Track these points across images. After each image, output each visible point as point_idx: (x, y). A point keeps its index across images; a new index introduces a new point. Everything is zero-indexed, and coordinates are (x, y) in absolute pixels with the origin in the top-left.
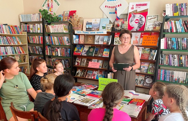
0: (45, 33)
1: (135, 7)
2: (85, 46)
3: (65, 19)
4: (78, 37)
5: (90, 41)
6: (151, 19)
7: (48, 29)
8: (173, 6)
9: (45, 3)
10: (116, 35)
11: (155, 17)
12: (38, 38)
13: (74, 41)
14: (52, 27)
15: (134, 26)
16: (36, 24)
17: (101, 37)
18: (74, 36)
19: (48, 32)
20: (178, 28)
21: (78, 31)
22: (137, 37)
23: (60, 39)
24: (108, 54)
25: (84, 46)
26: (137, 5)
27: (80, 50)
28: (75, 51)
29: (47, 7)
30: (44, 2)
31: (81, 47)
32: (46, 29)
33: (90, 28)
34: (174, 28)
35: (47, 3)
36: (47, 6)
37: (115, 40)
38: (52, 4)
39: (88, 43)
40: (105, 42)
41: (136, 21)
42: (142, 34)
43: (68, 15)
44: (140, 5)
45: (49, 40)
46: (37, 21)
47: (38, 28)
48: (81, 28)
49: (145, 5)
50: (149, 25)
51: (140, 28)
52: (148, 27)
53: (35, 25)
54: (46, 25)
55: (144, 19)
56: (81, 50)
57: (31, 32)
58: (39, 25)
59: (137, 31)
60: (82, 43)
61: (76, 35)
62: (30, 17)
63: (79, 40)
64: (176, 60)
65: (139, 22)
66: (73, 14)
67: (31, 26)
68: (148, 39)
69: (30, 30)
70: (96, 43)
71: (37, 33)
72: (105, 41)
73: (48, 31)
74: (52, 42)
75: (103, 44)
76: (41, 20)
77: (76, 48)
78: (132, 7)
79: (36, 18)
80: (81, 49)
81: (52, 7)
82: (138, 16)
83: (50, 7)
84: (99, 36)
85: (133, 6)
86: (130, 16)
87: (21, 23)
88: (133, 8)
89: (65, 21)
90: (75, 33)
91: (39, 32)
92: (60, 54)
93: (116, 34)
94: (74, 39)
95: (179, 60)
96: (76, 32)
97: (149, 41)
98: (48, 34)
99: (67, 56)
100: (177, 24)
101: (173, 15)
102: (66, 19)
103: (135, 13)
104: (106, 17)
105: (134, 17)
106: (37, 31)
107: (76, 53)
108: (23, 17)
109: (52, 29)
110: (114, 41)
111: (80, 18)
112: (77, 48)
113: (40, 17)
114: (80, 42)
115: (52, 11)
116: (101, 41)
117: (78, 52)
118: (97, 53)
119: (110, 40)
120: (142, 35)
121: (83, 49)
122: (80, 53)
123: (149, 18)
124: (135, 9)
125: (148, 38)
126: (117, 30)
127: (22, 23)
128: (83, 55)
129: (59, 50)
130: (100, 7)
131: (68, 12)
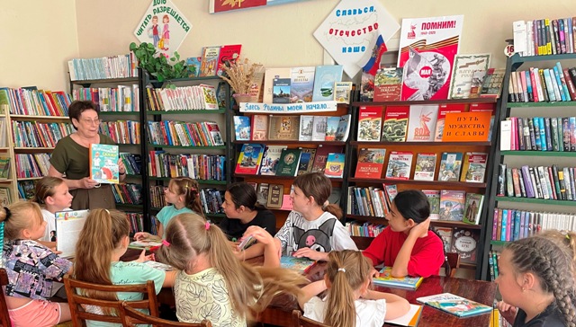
0: (147, 113)
1: (418, 31)
2: (270, 147)
3: (207, 69)
4: (247, 122)
5: (284, 133)
6: (467, 65)
7: (157, 100)
8: (533, 27)
9: (146, 24)
10: (363, 114)
11: (480, 59)
12: (125, 127)
13: (237, 134)
14: (169, 94)
15: (419, 87)
16: (119, 87)
17: (318, 119)
18: (237, 120)
19: (157, 109)
20: (550, 88)
21: (249, 104)
22: (425, 119)
23: (192, 129)
24: (342, 168)
25: (266, 149)
26: (425, 26)
27: (254, 160)
28: (239, 162)
29: (151, 37)
30: (142, 22)
31: (257, 150)
32: (151, 100)
33: (285, 95)
34: (539, 90)
35: (150, 24)
36: (151, 32)
37: (360, 129)
38: (166, 27)
39: (279, 138)
40: (331, 133)
41: (423, 72)
42: (441, 109)
43: (216, 58)
44: (434, 25)
45: (160, 132)
46: (122, 76)
47: (127, 98)
48: (258, 97)
49: (450, 24)
50: (461, 83)
51: (434, 90)
52: (459, 89)
53: (117, 88)
54: (151, 90)
55: (446, 66)
56: (257, 161)
57: (105, 110)
58: (128, 91)
59: (426, 102)
60: (260, 139)
61: (241, 115)
62: (100, 65)
63: (251, 131)
64: (545, 181)
65: (431, 75)
66: (231, 56)
67: (104, 92)
68: (462, 122)
69: (101, 103)
70: (302, 138)
71: (123, 113)
72: (329, 131)
73: (156, 107)
74: (168, 138)
75: (323, 140)
76: (135, 74)
77: (242, 153)
78: (410, 31)
79: (120, 67)
80: (257, 156)
81: (166, 35)
82: (428, 58)
83: (160, 37)
84: (310, 118)
85: (414, 28)
86: (405, 57)
87: (72, 83)
88: (413, 35)
89: (209, 75)
90: (241, 110)
91: (128, 108)
92: (195, 172)
93: (364, 111)
94: (236, 127)
95: (555, 180)
96: (243, 108)
97: (463, 130)
98: (155, 116)
99: (216, 179)
100: (548, 79)
101: (536, 51)
102: (210, 69)
103: (421, 48)
104: (333, 63)
105: (418, 59)
106: (123, 108)
107: (241, 170)
108: (79, 65)
109: (170, 98)
110: (359, 132)
111: (255, 65)
112: (245, 154)
113: (131, 65)
114: (254, 136)
115: (166, 46)
116: (318, 131)
117: (250, 167)
118: (306, 167)
119: (346, 127)
120: (443, 113)
121: (263, 157)
122: (255, 167)
123: (462, 62)
124: (419, 38)
125: (459, 119)
126: (366, 98)
127: (74, 86)
128: (263, 174)
129: (190, 161)
130: (315, 34)
131: (217, 51)
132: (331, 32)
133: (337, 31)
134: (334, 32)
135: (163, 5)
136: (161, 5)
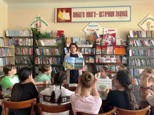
4: (67, 49)
10: (97, 48)
11: (121, 38)
22: (111, 49)
23: (52, 51)
54: (37, 40)
65: (111, 40)
66: (61, 33)
68: (119, 50)
73: (39, 45)
74: (43, 53)
78: (106, 31)
82: (110, 37)
85: (106, 30)
92: (52, 62)
94: (65, 51)
96: (68, 46)
98: (36, 47)
103: (108, 35)
105: (108, 37)
115: (40, 29)
124: (107, 32)
130: (83, 30)
134: (88, 30)
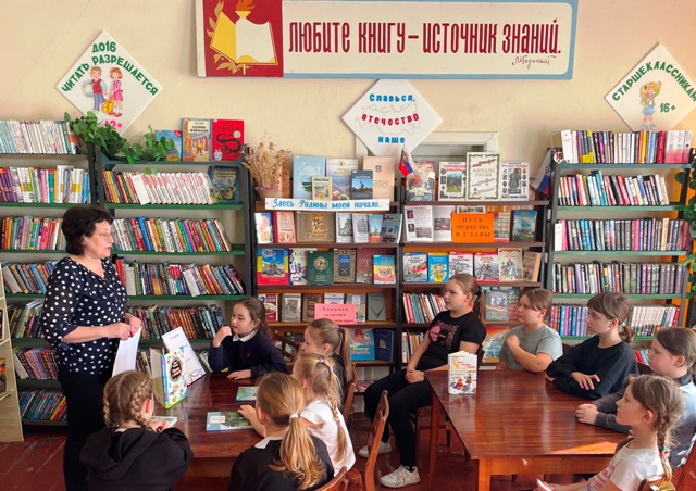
2: (295, 250)
8: (577, 137)
9: (79, 76)
11: (491, 158)
14: (146, 181)
16: (61, 167)
17: (358, 217)
20: (592, 194)
21: (279, 200)
23: (192, 229)
24: (393, 272)
33: (367, 189)
36: (90, 89)
38: (116, 84)
39: (310, 239)
47: (75, 183)
52: (475, 189)
53: (54, 169)
54: (114, 174)
56: (283, 267)
57: (28, 200)
58: (77, 174)
60: (287, 241)
66: (231, 135)
67: (21, 174)
70: (341, 240)
71: (65, 204)
72: (373, 231)
75: (367, 242)
77: (260, 259)
80: (282, 262)
83: (106, 97)
90: (267, 207)
91: (75, 200)
92: (199, 286)
95: (601, 276)
96: (270, 204)
100: (590, 185)
101: (579, 159)
106: (65, 198)
107: (266, 280)
109: (147, 188)
111: (282, 151)
114: (280, 237)
116: (360, 231)
121: (290, 263)
122: (283, 276)
130: (344, 118)
131: (207, 125)
132: (364, 117)
133: (371, 117)
134: (368, 118)
135: (110, 53)
136: (105, 52)
